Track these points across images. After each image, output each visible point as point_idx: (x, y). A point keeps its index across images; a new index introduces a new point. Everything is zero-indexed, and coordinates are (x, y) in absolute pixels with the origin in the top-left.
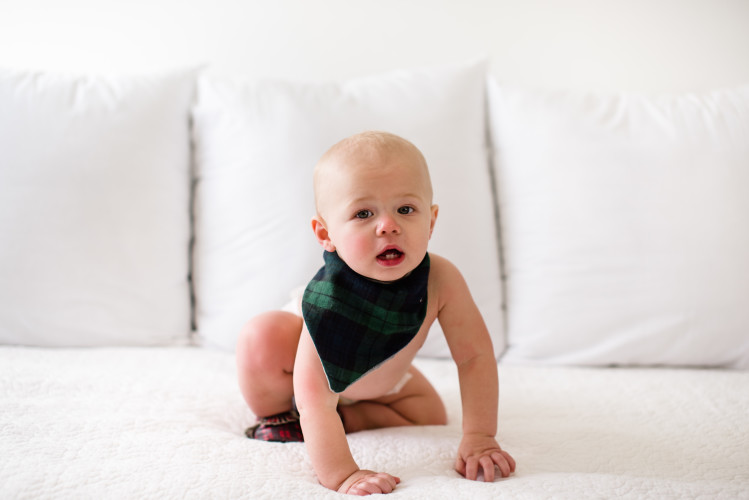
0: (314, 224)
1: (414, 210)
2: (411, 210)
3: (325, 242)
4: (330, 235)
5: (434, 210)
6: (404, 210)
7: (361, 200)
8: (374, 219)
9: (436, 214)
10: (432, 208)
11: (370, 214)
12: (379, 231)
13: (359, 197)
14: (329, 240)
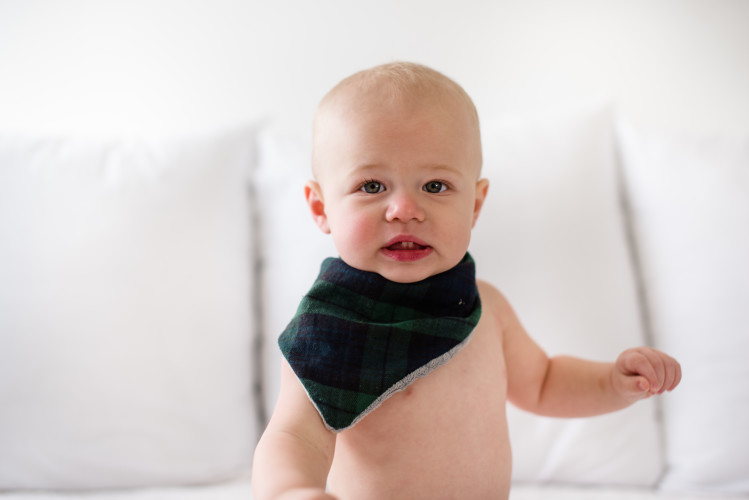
0: (308, 191)
1: (448, 188)
2: (444, 188)
3: (320, 218)
4: (327, 210)
5: (482, 187)
6: (433, 187)
7: (369, 167)
8: (386, 196)
9: (485, 191)
10: (478, 184)
11: (382, 188)
12: (389, 216)
13: (365, 162)
14: (325, 217)
